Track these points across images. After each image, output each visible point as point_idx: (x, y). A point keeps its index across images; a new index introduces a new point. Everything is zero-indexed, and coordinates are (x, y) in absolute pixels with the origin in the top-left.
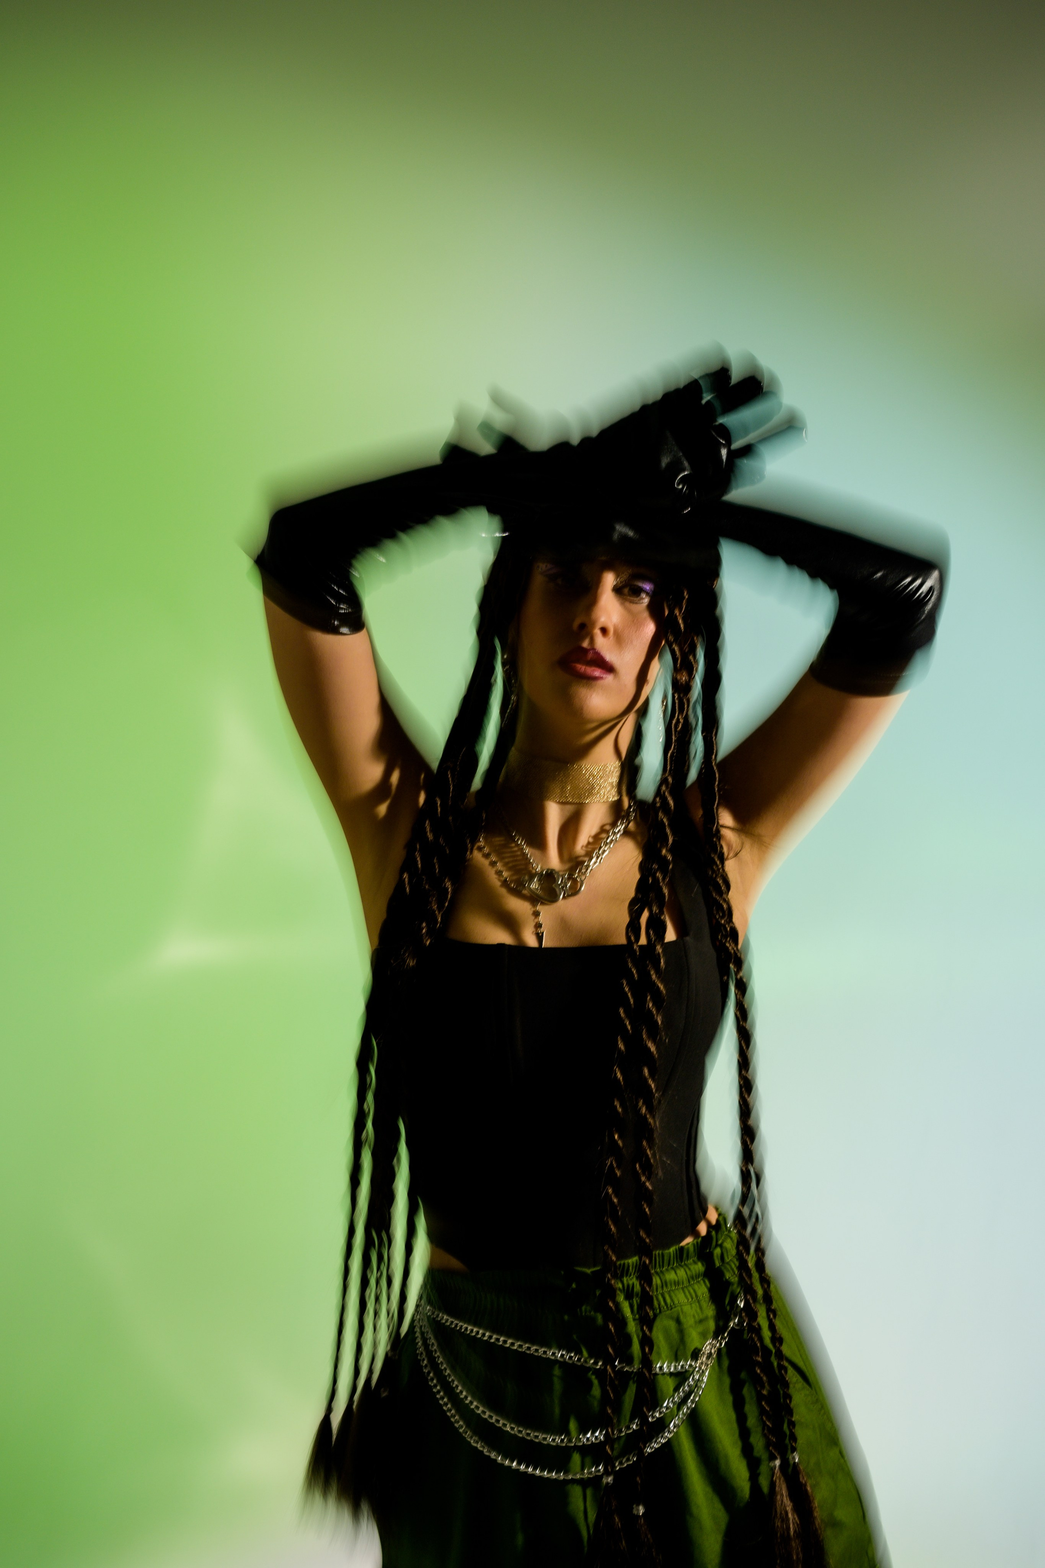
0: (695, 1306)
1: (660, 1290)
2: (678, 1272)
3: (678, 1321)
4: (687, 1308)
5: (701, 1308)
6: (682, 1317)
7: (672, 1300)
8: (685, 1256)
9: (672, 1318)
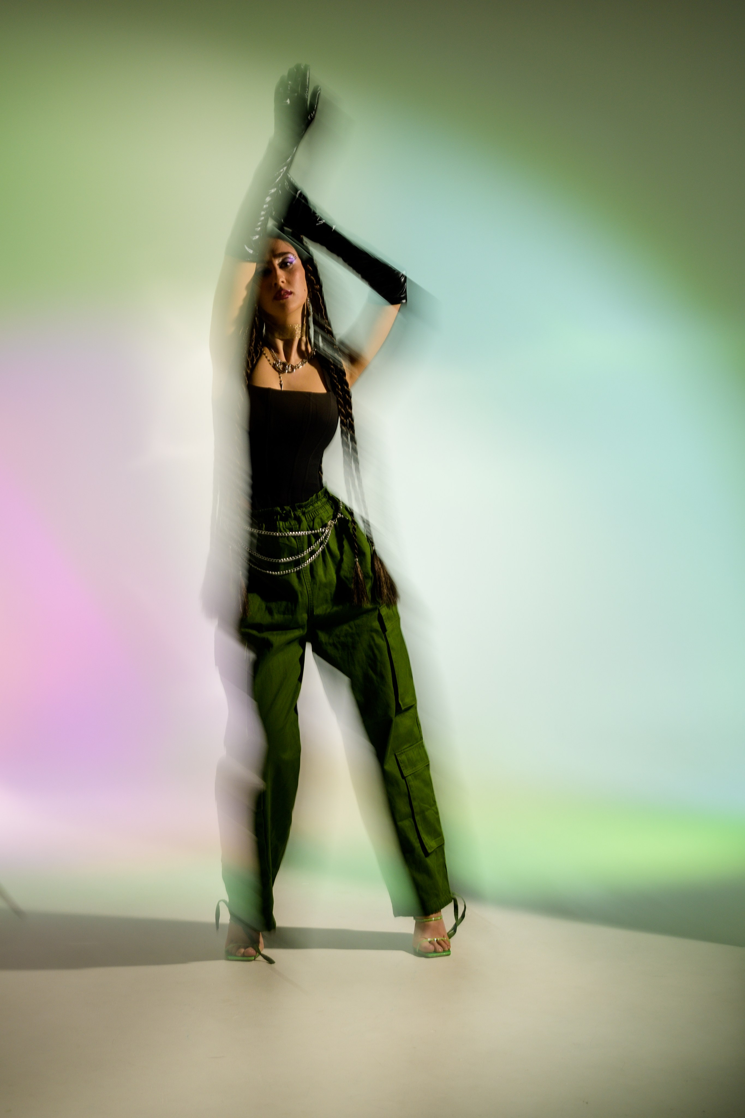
0: (326, 513)
1: (313, 510)
2: (318, 502)
3: (321, 519)
4: (323, 514)
5: (328, 513)
6: (322, 517)
7: (318, 512)
8: (318, 496)
9: (319, 518)
